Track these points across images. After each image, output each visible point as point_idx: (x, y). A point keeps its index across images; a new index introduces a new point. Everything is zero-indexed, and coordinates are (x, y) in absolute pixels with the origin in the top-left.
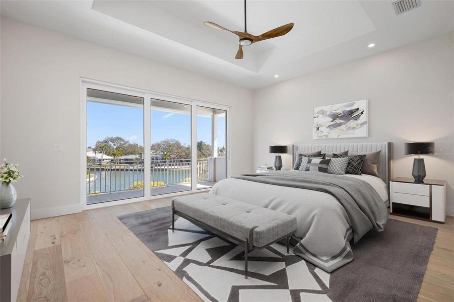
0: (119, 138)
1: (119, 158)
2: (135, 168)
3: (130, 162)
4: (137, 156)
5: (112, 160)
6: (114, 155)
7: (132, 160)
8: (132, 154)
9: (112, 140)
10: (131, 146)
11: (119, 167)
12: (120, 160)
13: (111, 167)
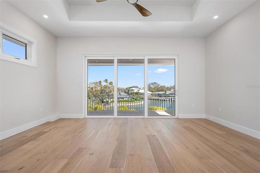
0: (155, 83)
1: (155, 93)
2: (162, 99)
3: (160, 96)
4: (164, 92)
5: (152, 94)
6: (152, 91)
7: (161, 94)
8: (162, 91)
9: (152, 84)
10: (161, 87)
11: (154, 98)
12: (155, 94)
13: (151, 98)
